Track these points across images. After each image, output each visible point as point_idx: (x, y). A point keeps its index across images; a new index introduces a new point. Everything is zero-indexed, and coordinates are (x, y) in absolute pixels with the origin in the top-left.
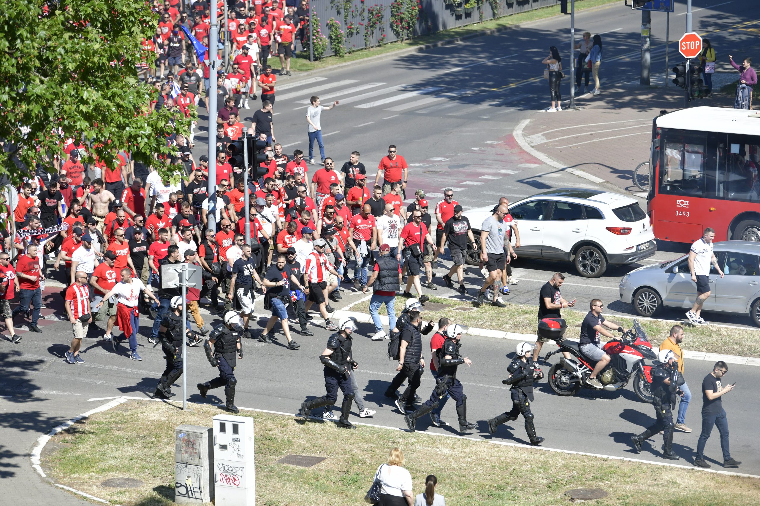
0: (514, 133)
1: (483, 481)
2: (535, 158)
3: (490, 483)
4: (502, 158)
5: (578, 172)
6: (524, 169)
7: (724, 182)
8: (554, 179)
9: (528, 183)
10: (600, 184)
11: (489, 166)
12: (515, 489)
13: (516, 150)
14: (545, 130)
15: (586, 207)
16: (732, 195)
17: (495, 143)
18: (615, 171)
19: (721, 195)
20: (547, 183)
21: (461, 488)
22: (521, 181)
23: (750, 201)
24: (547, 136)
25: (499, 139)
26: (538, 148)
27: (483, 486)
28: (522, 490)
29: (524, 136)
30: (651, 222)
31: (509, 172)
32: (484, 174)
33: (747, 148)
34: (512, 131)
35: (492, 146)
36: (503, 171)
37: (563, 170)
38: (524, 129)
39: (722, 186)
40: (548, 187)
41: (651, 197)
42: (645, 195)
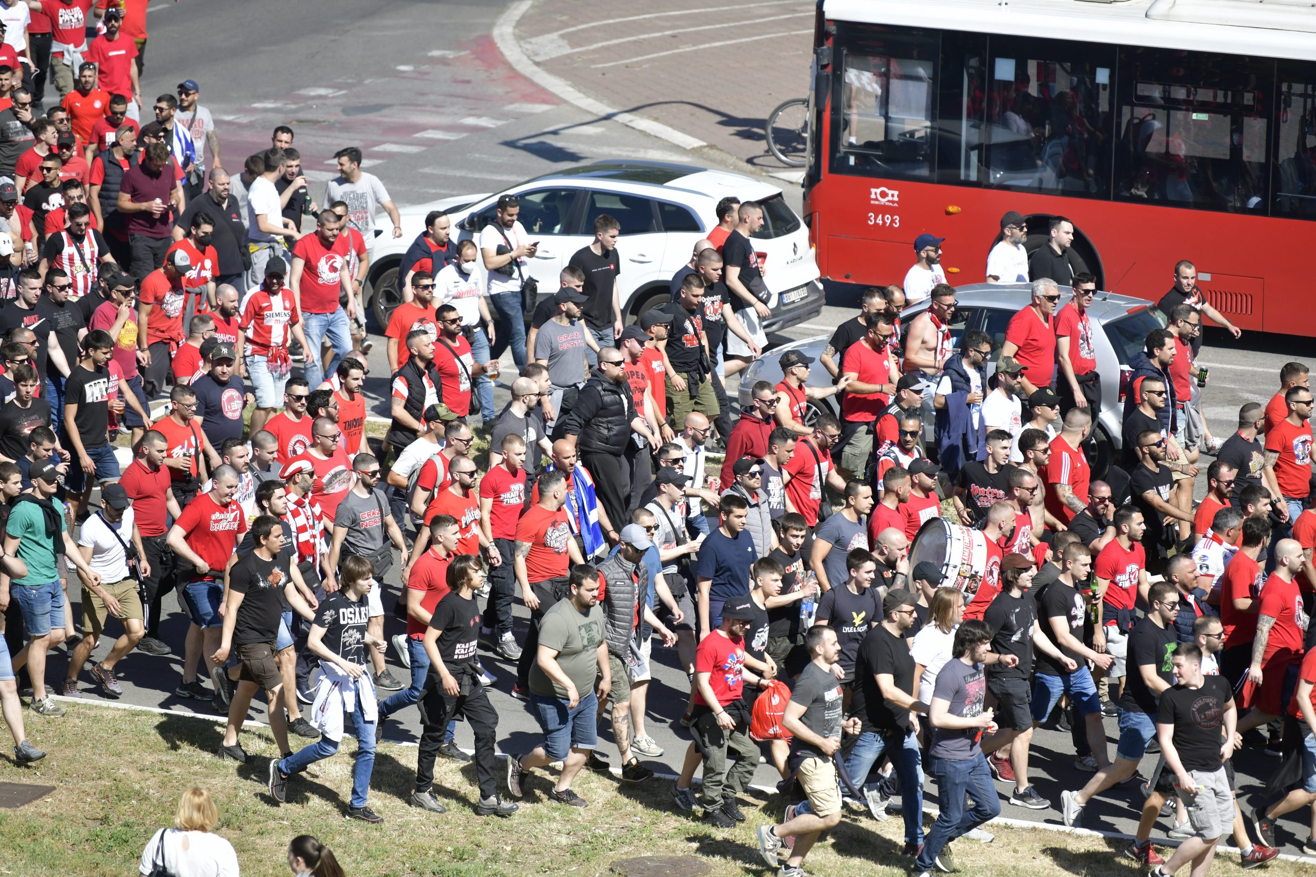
0: (496, 32)
1: (421, 841)
2: (543, 90)
3: (437, 844)
4: (468, 90)
5: (642, 123)
6: (518, 116)
7: (979, 147)
8: (589, 139)
9: (528, 148)
10: (694, 151)
11: (438, 108)
12: (495, 857)
13: (500, 72)
14: (565, 25)
15: (662, 205)
16: (997, 176)
17: (450, 54)
18: (729, 121)
19: (974, 176)
20: (572, 147)
21: (370, 856)
22: (511, 144)
23: (1040, 190)
24: (572, 39)
25: (457, 45)
26: (551, 66)
27: (422, 851)
28: (512, 860)
29: (519, 38)
30: (812, 240)
31: (484, 122)
32: (424, 128)
33: (1032, 67)
34: (491, 26)
35: (443, 61)
36: (470, 121)
37: (608, 117)
38: (519, 24)
39: (974, 156)
40: (573, 157)
41: (812, 181)
42: (799, 176)
